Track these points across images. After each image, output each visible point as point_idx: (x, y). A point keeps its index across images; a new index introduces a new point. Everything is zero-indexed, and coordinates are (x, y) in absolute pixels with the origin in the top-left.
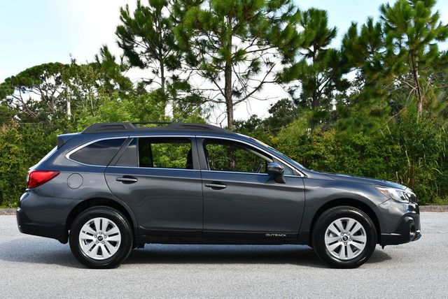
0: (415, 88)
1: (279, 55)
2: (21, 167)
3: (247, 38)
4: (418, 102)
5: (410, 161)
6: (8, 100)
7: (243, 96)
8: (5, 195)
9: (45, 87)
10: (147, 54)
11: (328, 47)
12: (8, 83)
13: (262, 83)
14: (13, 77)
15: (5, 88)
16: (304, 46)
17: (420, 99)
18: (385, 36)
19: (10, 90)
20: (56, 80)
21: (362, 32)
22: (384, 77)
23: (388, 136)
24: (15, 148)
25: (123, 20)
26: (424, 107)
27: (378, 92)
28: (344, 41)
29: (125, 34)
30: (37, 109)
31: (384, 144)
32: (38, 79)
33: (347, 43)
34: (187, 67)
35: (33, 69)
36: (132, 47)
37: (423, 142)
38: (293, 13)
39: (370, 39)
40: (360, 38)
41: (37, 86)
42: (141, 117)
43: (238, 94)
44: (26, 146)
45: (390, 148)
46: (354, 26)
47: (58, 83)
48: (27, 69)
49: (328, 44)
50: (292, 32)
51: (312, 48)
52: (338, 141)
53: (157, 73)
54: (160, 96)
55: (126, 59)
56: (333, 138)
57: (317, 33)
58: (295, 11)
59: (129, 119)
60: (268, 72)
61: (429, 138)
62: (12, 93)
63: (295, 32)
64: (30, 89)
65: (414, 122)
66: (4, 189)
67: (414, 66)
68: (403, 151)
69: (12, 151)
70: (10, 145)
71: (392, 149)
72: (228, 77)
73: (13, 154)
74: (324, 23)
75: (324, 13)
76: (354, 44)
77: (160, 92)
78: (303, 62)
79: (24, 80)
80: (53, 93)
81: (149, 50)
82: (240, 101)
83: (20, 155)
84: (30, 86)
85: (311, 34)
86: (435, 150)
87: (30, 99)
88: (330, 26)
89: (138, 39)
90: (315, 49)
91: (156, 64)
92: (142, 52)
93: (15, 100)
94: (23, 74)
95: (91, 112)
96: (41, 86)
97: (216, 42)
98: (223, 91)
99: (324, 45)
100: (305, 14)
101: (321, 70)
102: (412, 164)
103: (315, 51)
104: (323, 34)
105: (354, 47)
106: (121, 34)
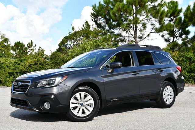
1: (158, 21)
6: (66, 45)
10: (104, 23)
12: (65, 39)
14: (67, 36)
15: (64, 40)
16: (166, 16)
19: (66, 41)
25: (93, 11)
29: (95, 16)
33: (185, 14)
38: (162, 3)
40: (192, 13)
46: (189, 7)
49: (179, 15)
51: (172, 17)
56: (177, 55)
57: (173, 11)
58: (163, 2)
60: (153, 28)
74: (177, 6)
75: (177, 2)
79: (71, 37)
82: (141, 41)
85: (170, 12)
88: (179, 8)
93: (68, 45)
98: (133, 36)
99: (177, 16)
100: (169, 3)
103: (173, 19)
104: (176, 11)
105: (189, 16)
106: (93, 15)
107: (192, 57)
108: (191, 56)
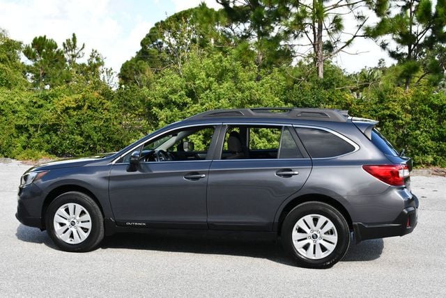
6: (159, 43)
7: (335, 50)
12: (158, 28)
13: (355, 37)
14: (162, 21)
15: (155, 32)
19: (159, 34)
35: (180, 14)
43: (330, 48)
52: (416, 101)
56: (410, 97)
60: (360, 27)
62: (162, 37)
82: (331, 56)
93: (165, 43)
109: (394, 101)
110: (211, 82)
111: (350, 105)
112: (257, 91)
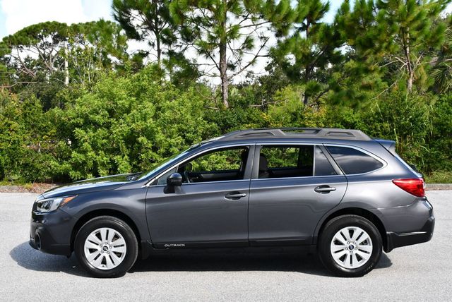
0: (406, 64)
1: (273, 29)
2: (21, 143)
3: (241, 13)
4: (409, 78)
5: (399, 139)
6: (6, 59)
7: (238, 69)
8: (6, 171)
9: (42, 46)
10: (143, 27)
11: (321, 21)
12: (6, 42)
13: (256, 56)
14: (10, 36)
15: (3, 47)
16: (297, 21)
17: (410, 74)
18: (377, 10)
19: (8, 49)
20: (53, 39)
21: (355, 8)
22: (375, 53)
23: (377, 113)
24: (15, 125)
26: (413, 83)
27: (369, 68)
28: (337, 18)
29: (122, 8)
30: (35, 68)
31: (374, 122)
32: (35, 38)
33: (340, 20)
34: (182, 42)
35: (30, 28)
36: (128, 20)
37: (411, 120)
39: (362, 15)
40: (352, 15)
41: (35, 44)
42: (137, 95)
43: (232, 67)
44: (26, 122)
45: (379, 125)
47: (56, 42)
48: (25, 28)
49: (321, 17)
50: (285, 8)
51: (306, 22)
52: (329, 119)
53: (153, 45)
54: (157, 72)
55: (123, 32)
56: (324, 115)
57: (311, 7)
59: (125, 99)
60: (262, 47)
61: (417, 116)
62: (10, 52)
63: (289, 7)
64: (28, 48)
65: (403, 100)
66: (6, 165)
67: (405, 42)
68: (392, 129)
69: (12, 127)
70: (10, 122)
71: (382, 127)
72: (222, 52)
73: (13, 130)
76: (347, 20)
77: (156, 67)
78: (296, 35)
79: (22, 39)
80: (51, 52)
81: (145, 23)
82: (235, 75)
83: (19, 131)
84: (28, 45)
85: (304, 10)
86: (422, 128)
87: (28, 57)
89: (134, 12)
90: (309, 22)
91: (152, 36)
92: (138, 26)
93: (13, 59)
94: (20, 33)
95: (89, 86)
96: (39, 44)
97: (211, 19)
98: (218, 65)
99: (318, 19)
101: (314, 42)
102: (400, 142)
103: (308, 25)
104: (316, 9)
105: (347, 23)
106: (117, 8)
107: (356, 122)
108: (356, 120)
109: (309, 119)
110: (132, 102)
111: (269, 123)
112: (179, 110)
